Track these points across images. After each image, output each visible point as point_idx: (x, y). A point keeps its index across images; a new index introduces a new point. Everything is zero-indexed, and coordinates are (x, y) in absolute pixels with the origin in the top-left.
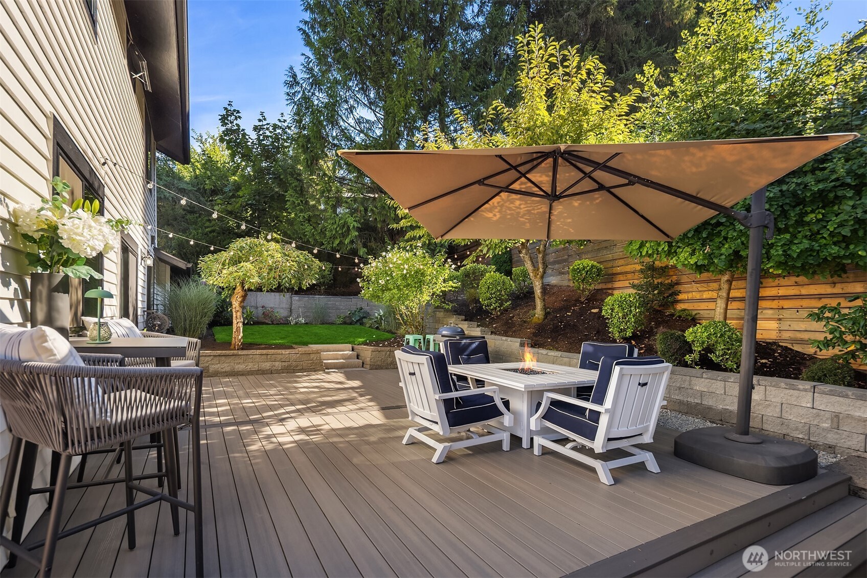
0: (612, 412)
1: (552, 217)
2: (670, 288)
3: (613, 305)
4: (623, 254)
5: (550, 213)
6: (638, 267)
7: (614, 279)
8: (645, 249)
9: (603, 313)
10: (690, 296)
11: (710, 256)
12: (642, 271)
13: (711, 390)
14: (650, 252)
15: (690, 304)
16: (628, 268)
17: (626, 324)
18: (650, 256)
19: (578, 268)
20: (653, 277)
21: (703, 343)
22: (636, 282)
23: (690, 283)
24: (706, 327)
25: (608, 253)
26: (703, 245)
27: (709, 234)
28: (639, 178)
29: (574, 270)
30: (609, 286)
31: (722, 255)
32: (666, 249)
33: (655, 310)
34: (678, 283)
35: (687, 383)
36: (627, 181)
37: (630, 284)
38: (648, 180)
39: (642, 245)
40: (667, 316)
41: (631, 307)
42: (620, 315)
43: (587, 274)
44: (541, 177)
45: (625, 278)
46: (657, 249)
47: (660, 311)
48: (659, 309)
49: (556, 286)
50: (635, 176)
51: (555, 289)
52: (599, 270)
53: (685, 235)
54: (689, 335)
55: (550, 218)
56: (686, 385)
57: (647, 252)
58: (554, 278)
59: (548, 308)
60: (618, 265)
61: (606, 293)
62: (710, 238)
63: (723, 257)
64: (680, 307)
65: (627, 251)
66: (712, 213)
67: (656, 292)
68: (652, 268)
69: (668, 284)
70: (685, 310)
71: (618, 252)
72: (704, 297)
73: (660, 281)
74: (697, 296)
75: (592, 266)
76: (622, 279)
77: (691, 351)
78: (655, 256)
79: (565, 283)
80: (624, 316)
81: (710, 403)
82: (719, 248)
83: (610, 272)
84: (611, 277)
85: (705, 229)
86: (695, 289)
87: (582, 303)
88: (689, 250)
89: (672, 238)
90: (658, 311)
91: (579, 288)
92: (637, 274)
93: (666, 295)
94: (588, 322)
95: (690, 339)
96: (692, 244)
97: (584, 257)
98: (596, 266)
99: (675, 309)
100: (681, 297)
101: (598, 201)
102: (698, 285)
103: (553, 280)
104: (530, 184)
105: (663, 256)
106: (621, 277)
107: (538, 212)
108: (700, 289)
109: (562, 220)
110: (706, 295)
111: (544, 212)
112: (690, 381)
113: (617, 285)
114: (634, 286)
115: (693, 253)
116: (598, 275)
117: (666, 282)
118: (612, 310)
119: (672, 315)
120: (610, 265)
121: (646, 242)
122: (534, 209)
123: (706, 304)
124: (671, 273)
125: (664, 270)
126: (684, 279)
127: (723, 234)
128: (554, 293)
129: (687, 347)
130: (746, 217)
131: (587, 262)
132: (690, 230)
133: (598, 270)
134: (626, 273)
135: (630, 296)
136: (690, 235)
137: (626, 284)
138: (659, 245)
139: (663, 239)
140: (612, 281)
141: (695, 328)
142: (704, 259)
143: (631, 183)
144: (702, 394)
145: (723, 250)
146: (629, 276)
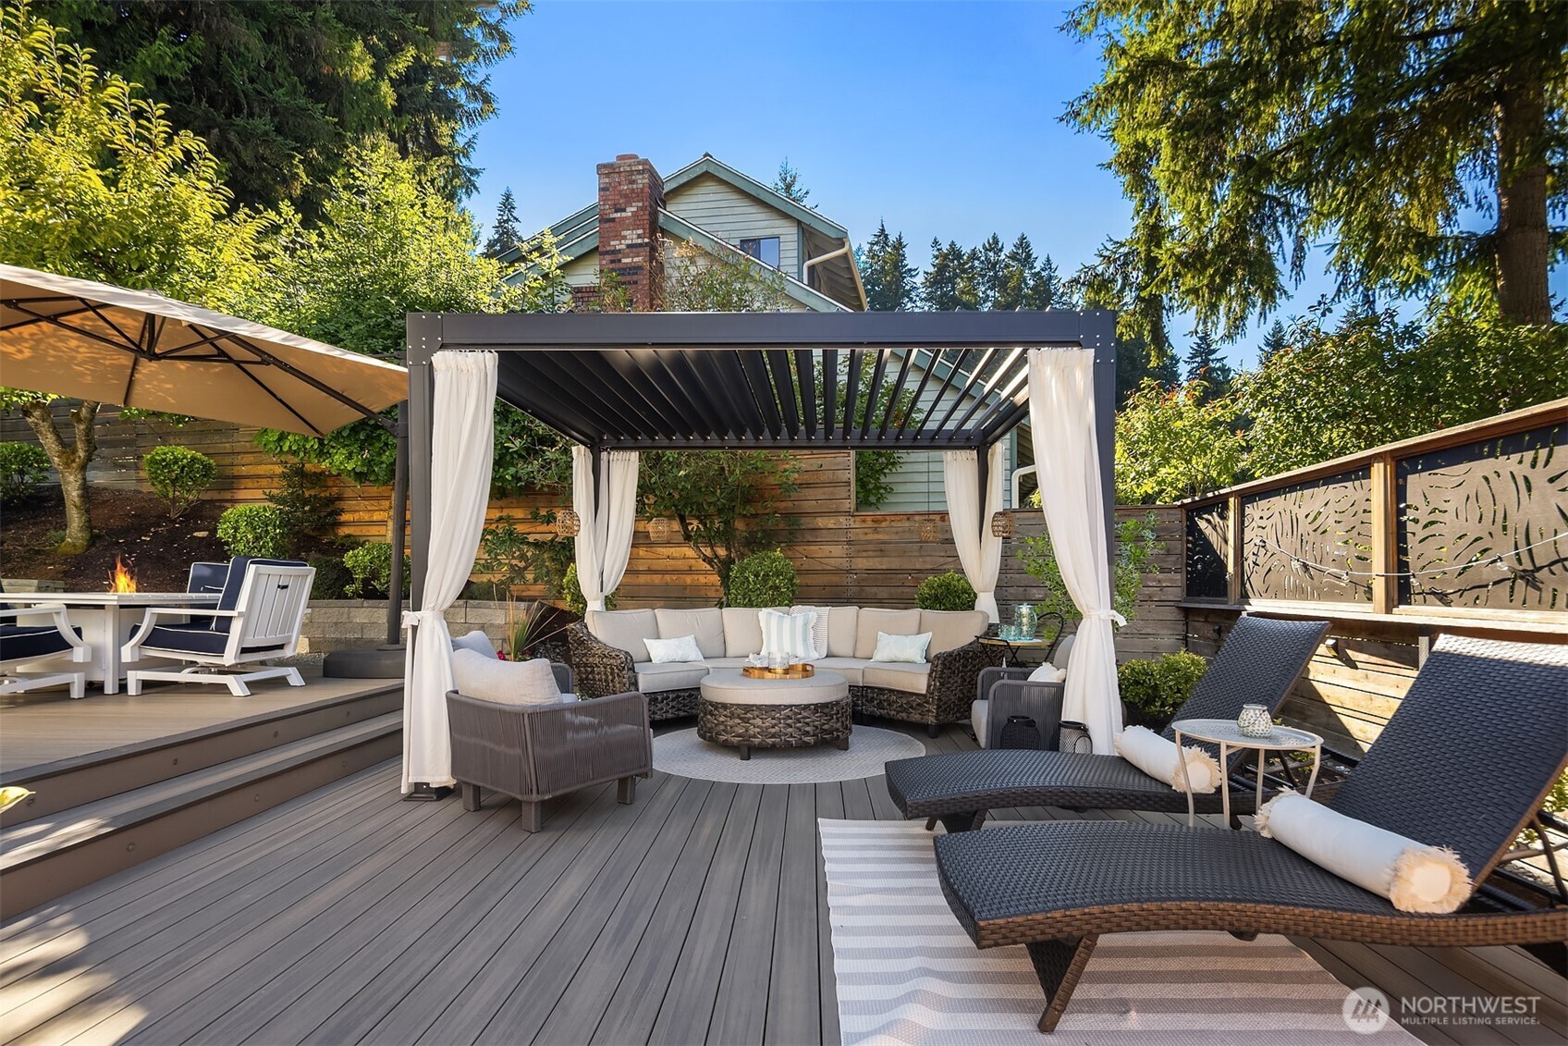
0: (246, 616)
1: (137, 376)
2: (328, 505)
3: (237, 521)
4: (252, 447)
5: (134, 369)
6: (279, 470)
7: (235, 486)
8: (288, 444)
9: (220, 534)
10: (356, 516)
11: (369, 463)
12: (284, 476)
13: (373, 620)
14: (294, 448)
15: (356, 528)
16: (262, 470)
17: (260, 551)
18: (295, 453)
19: (164, 460)
20: (302, 486)
21: (365, 568)
22: (275, 492)
23: (354, 498)
24: (368, 550)
25: (224, 440)
26: (362, 449)
27: (368, 436)
28: (274, 358)
29: (153, 462)
30: (227, 496)
31: (382, 463)
32: (316, 447)
33: (305, 535)
34: (340, 499)
35: (345, 616)
36: (259, 359)
37: (265, 493)
38: (286, 365)
39: (282, 437)
40: (325, 544)
41: (267, 525)
42: (250, 536)
43: (182, 471)
44: (123, 318)
45: (255, 485)
46: (304, 446)
47: (314, 537)
48: (314, 534)
49: (105, 489)
50: (269, 356)
51: (107, 496)
52: (207, 468)
53: (339, 433)
54: (348, 559)
55: (132, 375)
56: (344, 619)
57: (290, 447)
58: (100, 474)
59: (95, 528)
60: (243, 462)
61: (220, 506)
62: (370, 440)
63: (384, 465)
64: (344, 531)
65: (260, 442)
66: (360, 416)
67: (307, 508)
68: (300, 472)
69: (326, 498)
70: (349, 536)
71: (241, 442)
72: (375, 518)
73: (313, 492)
74: (366, 517)
75: (193, 459)
76: (250, 485)
77: (353, 581)
78: (302, 454)
79: (130, 485)
80: (257, 539)
81: (372, 636)
82: (380, 455)
83: (228, 472)
84: (229, 482)
85: (363, 429)
86: (362, 507)
87: (174, 521)
88: (345, 452)
89: (321, 434)
90: (310, 537)
91: (166, 497)
92: (276, 480)
93: (322, 514)
94: (188, 553)
95: (349, 564)
96: (348, 446)
97: (172, 442)
98: (200, 460)
99: (336, 535)
100: (344, 517)
101: (217, 370)
102: (367, 503)
103: (99, 478)
104: (101, 323)
105: (313, 455)
106: (249, 483)
107: (111, 365)
108: (369, 508)
109: (155, 383)
110: (376, 517)
111: (126, 366)
112: (349, 613)
113: (242, 494)
114: (271, 498)
115: (350, 457)
116: (204, 476)
117: (323, 495)
118: (236, 529)
119: (333, 543)
120: (228, 460)
121: (289, 434)
122: (105, 359)
123: (377, 528)
124: (330, 483)
125: (319, 478)
126: (348, 493)
127: (383, 438)
128: (104, 502)
129: (347, 575)
130: (393, 426)
131: (183, 452)
132: (344, 428)
133: (204, 466)
134: (259, 476)
135: (265, 510)
136: (345, 434)
137: (259, 494)
138: (306, 440)
139: (311, 434)
140: (231, 488)
141: (356, 551)
142: (362, 466)
143: (263, 362)
144: (362, 627)
145: (384, 458)
146: (264, 482)
